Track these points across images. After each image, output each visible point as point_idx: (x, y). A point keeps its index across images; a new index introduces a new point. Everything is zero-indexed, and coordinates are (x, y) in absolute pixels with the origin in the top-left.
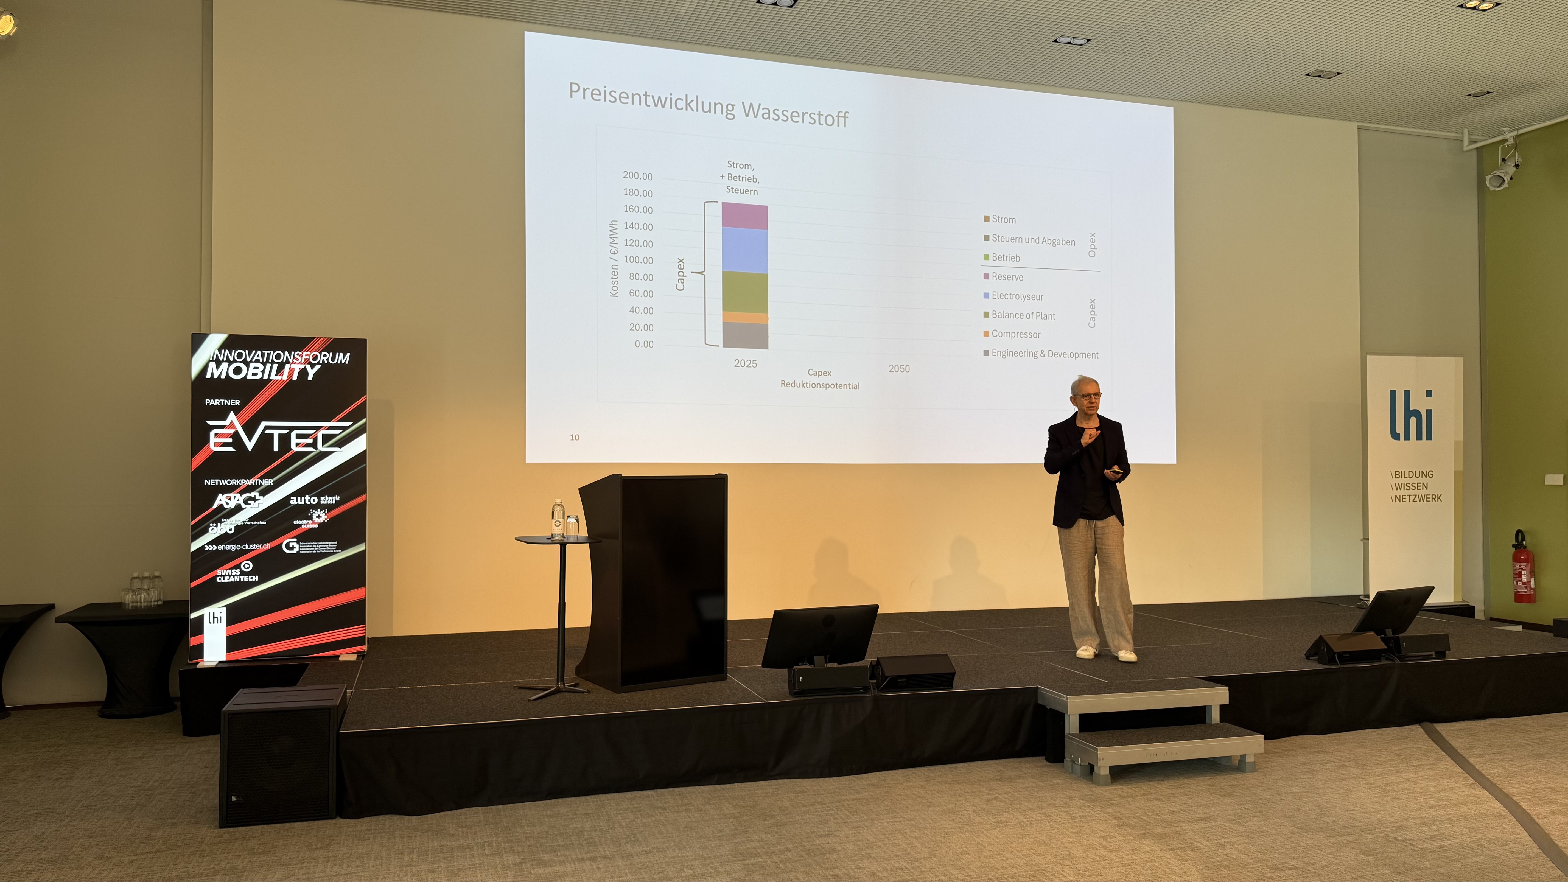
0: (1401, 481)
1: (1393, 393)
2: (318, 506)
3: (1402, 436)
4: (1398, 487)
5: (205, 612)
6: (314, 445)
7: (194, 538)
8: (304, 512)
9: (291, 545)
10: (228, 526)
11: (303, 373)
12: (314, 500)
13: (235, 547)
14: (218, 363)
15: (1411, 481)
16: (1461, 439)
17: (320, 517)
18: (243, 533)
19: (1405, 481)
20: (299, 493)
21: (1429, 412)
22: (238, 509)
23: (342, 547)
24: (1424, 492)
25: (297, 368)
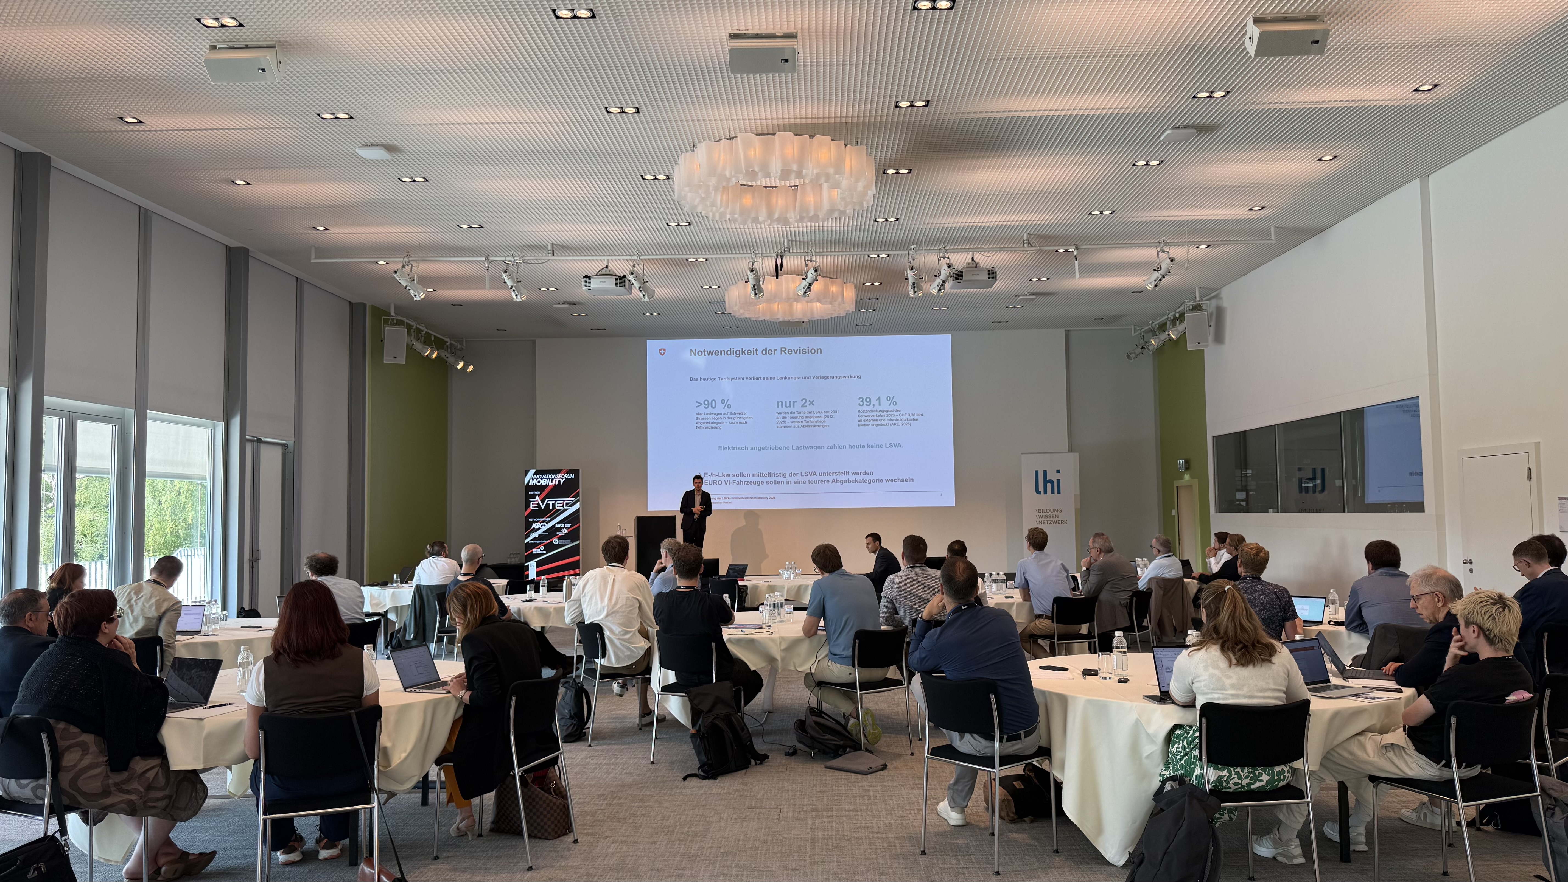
0: (1042, 514)
1: (1037, 472)
2: (564, 528)
3: (1042, 492)
4: (1040, 517)
5: (529, 563)
6: (563, 506)
7: (526, 538)
8: (560, 529)
9: (556, 541)
10: (536, 535)
11: (559, 481)
12: (563, 525)
13: (538, 542)
14: (533, 479)
15: (1048, 514)
16: (1078, 492)
17: (565, 531)
18: (541, 537)
19: (1045, 514)
20: (558, 523)
21: (1058, 481)
22: (539, 528)
23: (572, 542)
24: (1056, 519)
25: (557, 480)
